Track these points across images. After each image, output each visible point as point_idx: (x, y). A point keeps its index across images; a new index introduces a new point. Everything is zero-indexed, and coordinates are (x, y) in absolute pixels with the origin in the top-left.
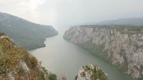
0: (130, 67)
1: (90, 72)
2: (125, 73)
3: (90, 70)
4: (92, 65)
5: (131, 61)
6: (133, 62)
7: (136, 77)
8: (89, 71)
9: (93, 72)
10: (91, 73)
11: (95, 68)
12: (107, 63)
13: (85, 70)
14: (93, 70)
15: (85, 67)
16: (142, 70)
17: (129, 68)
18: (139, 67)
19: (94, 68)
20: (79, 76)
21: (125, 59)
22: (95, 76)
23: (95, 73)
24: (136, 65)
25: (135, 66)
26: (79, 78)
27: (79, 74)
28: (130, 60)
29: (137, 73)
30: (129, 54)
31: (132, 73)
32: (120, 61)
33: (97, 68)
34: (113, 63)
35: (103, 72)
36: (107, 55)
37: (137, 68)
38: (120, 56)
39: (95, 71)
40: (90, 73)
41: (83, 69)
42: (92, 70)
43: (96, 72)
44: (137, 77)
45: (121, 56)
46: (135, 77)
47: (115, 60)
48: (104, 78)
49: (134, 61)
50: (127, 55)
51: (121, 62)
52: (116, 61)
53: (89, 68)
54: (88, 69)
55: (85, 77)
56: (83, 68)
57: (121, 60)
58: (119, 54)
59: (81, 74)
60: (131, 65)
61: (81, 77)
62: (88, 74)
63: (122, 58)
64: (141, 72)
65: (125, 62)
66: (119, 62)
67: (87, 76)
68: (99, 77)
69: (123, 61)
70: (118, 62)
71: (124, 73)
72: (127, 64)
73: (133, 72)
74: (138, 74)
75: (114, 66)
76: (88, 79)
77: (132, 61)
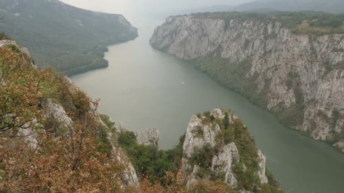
0: (310, 115)
1: (214, 125)
2: (297, 128)
3: (214, 122)
4: (219, 111)
5: (313, 100)
6: (317, 102)
7: (321, 138)
8: (211, 124)
9: (220, 126)
10: (218, 128)
11: (226, 118)
12: (254, 104)
13: (204, 122)
14: (222, 123)
15: (202, 113)
16: (335, 122)
17: (305, 117)
18: (329, 114)
19: (224, 116)
20: (189, 135)
21: (299, 95)
22: (226, 134)
23: (225, 128)
24: (322, 109)
25: (320, 113)
26: (189, 140)
27: (188, 130)
28: (310, 98)
29: (323, 129)
30: (308, 83)
31: (313, 130)
32: (286, 101)
33: (230, 117)
34: (268, 106)
35: (245, 126)
36: (256, 87)
37: (325, 117)
38: (286, 88)
39: (225, 123)
40: (213, 129)
41: (197, 119)
42: (218, 121)
43: (229, 127)
44: (324, 138)
45: (289, 89)
46: (318, 138)
47: (273, 99)
48: (247, 139)
49: (320, 101)
50: (303, 87)
51: (288, 104)
52: (275, 100)
53: (212, 118)
54: (210, 119)
55: (203, 137)
56: (199, 116)
57: (289, 99)
58: (285, 84)
59: (193, 132)
60: (310, 111)
61: (194, 137)
62: (210, 132)
63: (291, 94)
64: (334, 127)
65: (297, 102)
66: (284, 103)
67: (206, 135)
68: (235, 138)
69: (294, 100)
70: (280, 103)
71: (294, 130)
72: (303, 108)
73: (314, 125)
74: (327, 130)
75: (271, 112)
76: (208, 142)
77: (314, 102)
